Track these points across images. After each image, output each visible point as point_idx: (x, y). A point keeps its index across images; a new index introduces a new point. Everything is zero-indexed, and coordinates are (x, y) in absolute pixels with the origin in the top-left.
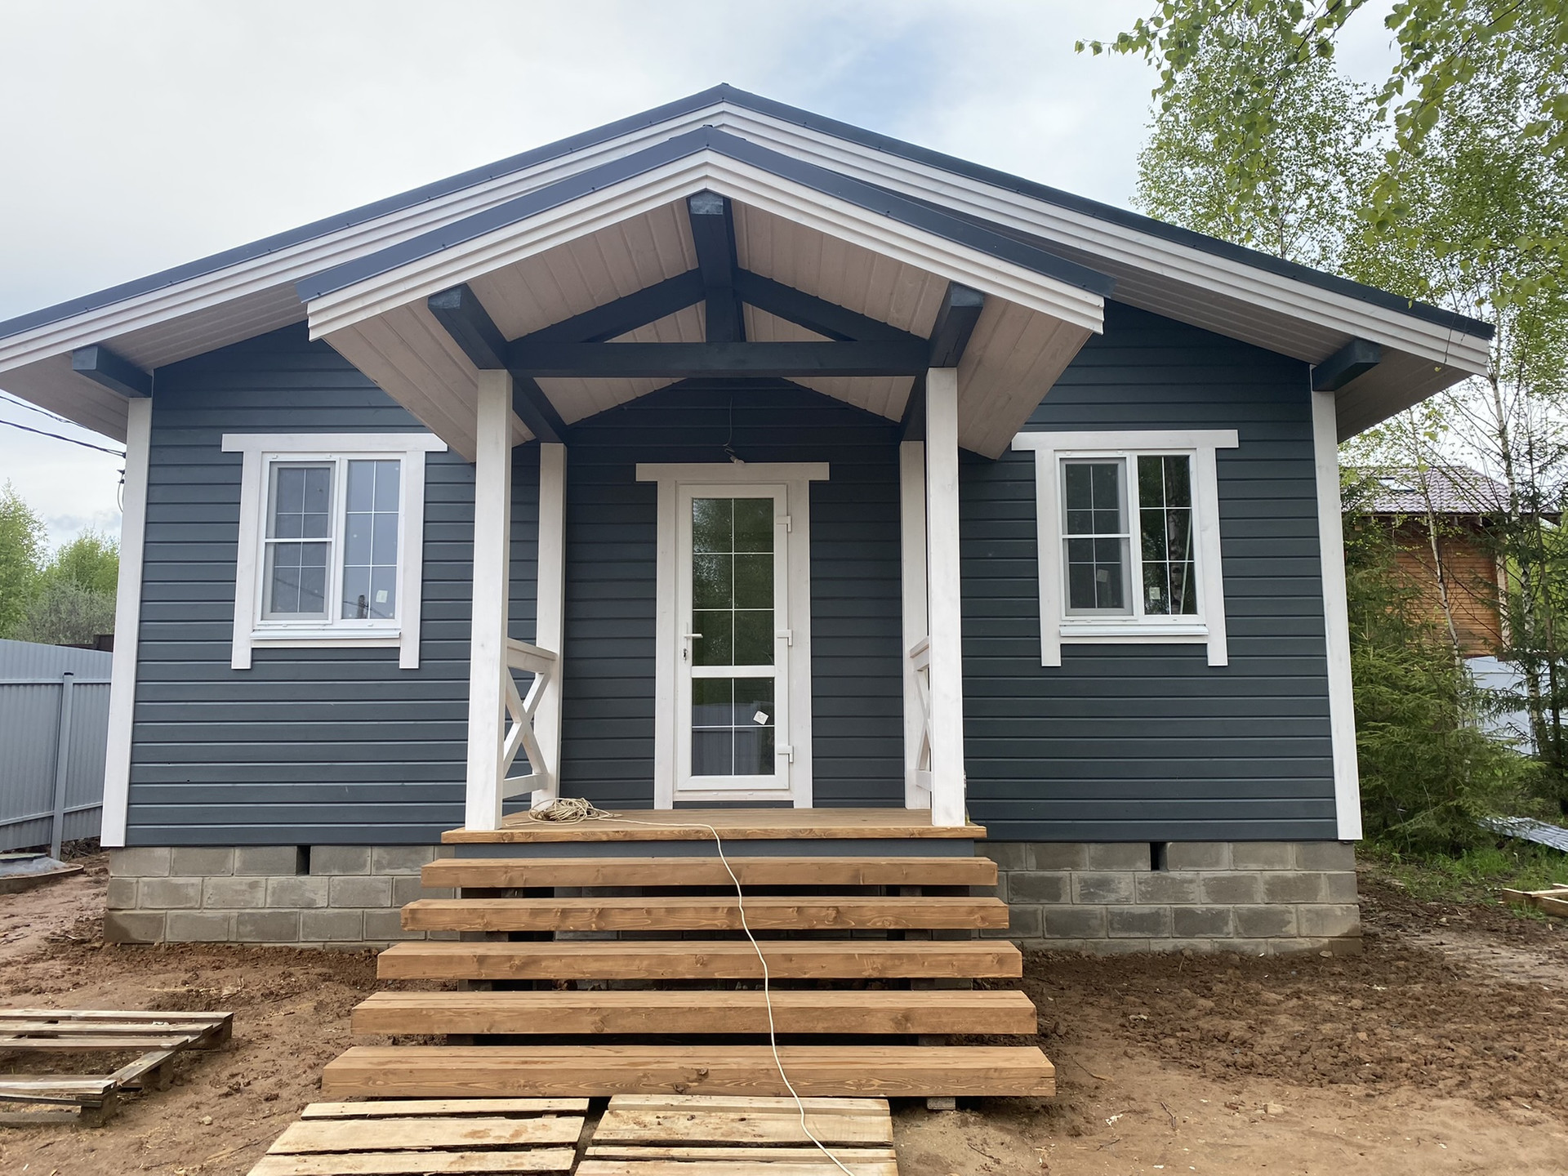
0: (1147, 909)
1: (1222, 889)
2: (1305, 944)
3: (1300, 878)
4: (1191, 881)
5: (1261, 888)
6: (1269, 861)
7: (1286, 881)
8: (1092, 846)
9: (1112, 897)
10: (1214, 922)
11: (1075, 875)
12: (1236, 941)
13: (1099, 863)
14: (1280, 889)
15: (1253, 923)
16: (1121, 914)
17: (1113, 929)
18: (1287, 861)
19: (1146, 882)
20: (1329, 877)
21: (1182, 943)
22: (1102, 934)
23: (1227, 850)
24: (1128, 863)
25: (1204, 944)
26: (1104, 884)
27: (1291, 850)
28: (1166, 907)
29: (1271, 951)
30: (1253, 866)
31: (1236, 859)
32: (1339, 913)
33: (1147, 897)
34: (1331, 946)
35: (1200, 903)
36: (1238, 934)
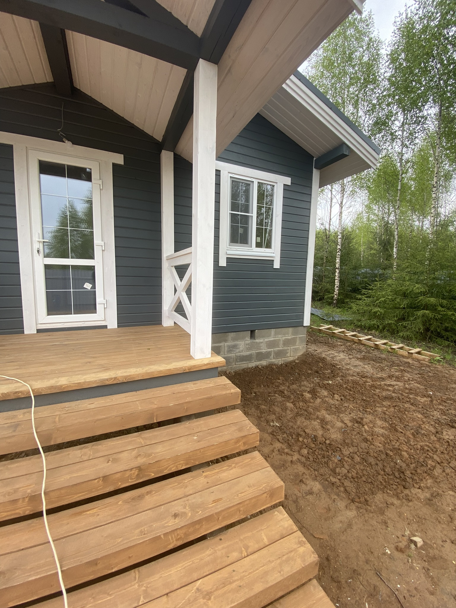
0: (248, 353)
1: (271, 344)
2: (291, 359)
3: (292, 338)
4: (262, 343)
5: (281, 342)
6: (284, 334)
7: (288, 340)
8: (232, 333)
9: (238, 350)
10: (267, 355)
11: (226, 344)
12: (274, 360)
13: (234, 339)
14: (287, 343)
15: (279, 354)
16: (240, 356)
17: (237, 362)
18: (288, 334)
19: (248, 344)
20: (300, 337)
21: (258, 363)
22: (234, 364)
23: (273, 331)
24: (243, 338)
25: (264, 363)
26: (235, 346)
27: (290, 330)
28: (254, 352)
29: (283, 362)
30: (280, 336)
31: (276, 334)
32: (301, 348)
33: (248, 349)
34: (298, 359)
35: (264, 350)
36: (274, 358)
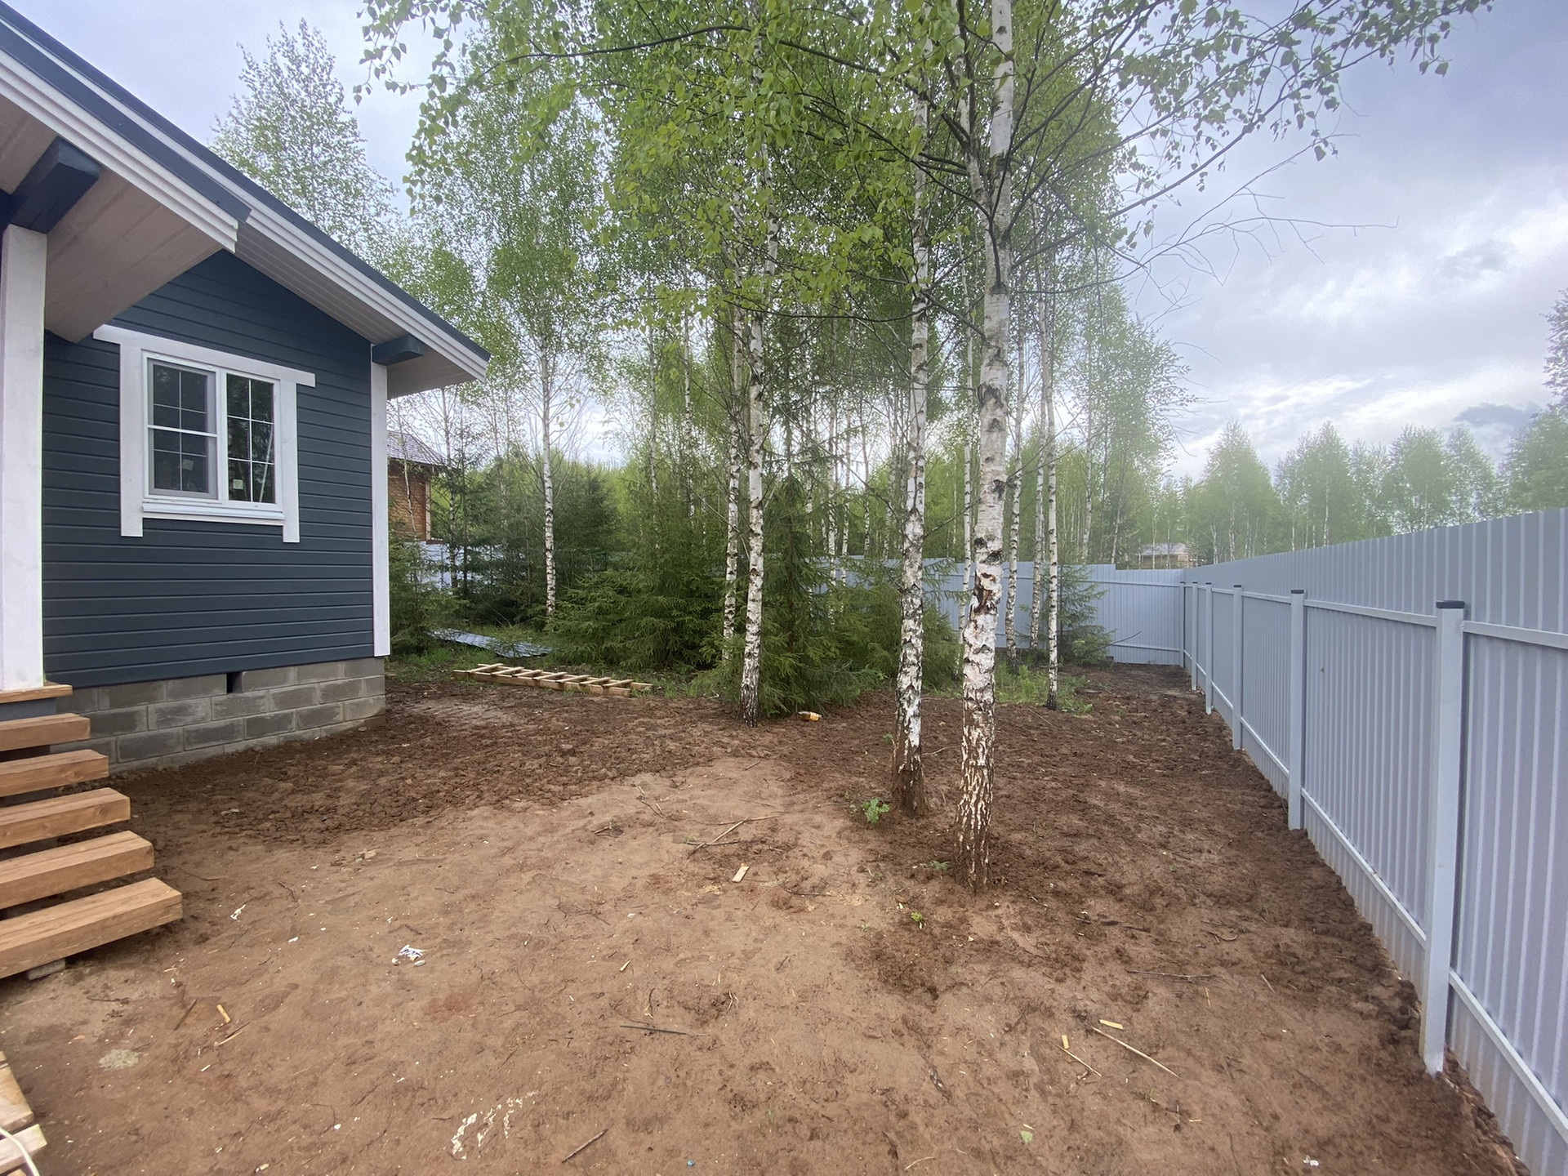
0: (222, 723)
1: (284, 700)
2: (349, 725)
3: (346, 684)
4: (262, 697)
5: (319, 693)
6: (325, 676)
7: (338, 686)
8: (170, 682)
9: (190, 719)
10: (280, 723)
11: (152, 707)
12: (298, 733)
13: (175, 695)
14: (331, 693)
15: (309, 719)
16: (197, 731)
17: (189, 744)
18: (339, 675)
19: (221, 703)
20: (367, 680)
21: (252, 742)
22: (180, 748)
23: (292, 672)
24: (205, 691)
25: (272, 740)
26: (181, 711)
27: (341, 666)
28: (240, 719)
29: (324, 735)
30: (314, 680)
31: (299, 677)
32: (371, 702)
33: (221, 714)
34: (365, 724)
35: (269, 711)
36: (299, 728)
